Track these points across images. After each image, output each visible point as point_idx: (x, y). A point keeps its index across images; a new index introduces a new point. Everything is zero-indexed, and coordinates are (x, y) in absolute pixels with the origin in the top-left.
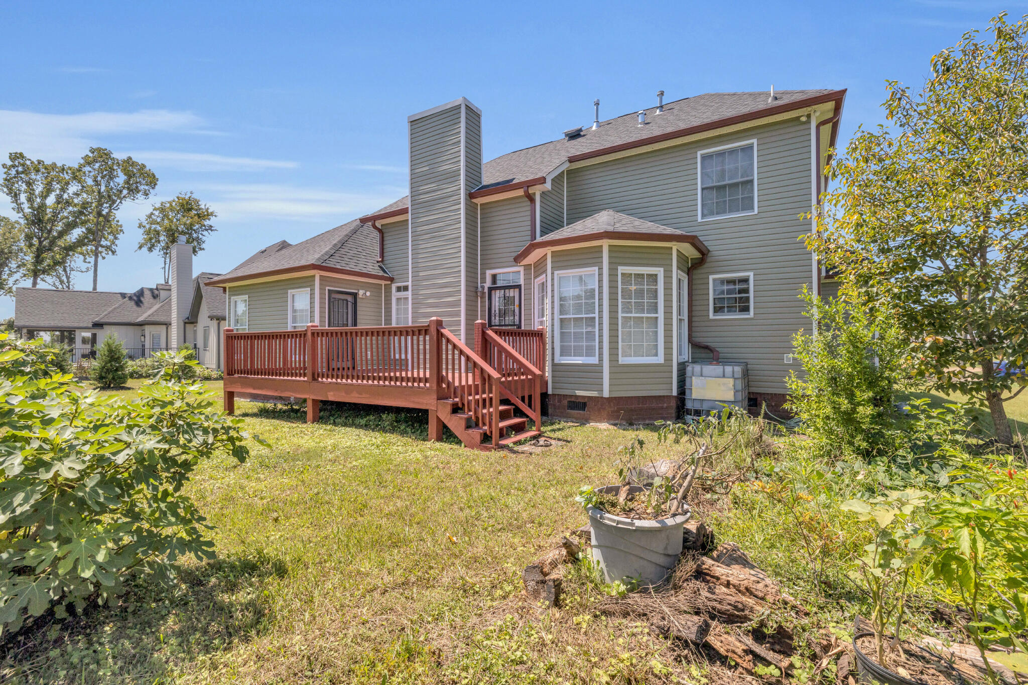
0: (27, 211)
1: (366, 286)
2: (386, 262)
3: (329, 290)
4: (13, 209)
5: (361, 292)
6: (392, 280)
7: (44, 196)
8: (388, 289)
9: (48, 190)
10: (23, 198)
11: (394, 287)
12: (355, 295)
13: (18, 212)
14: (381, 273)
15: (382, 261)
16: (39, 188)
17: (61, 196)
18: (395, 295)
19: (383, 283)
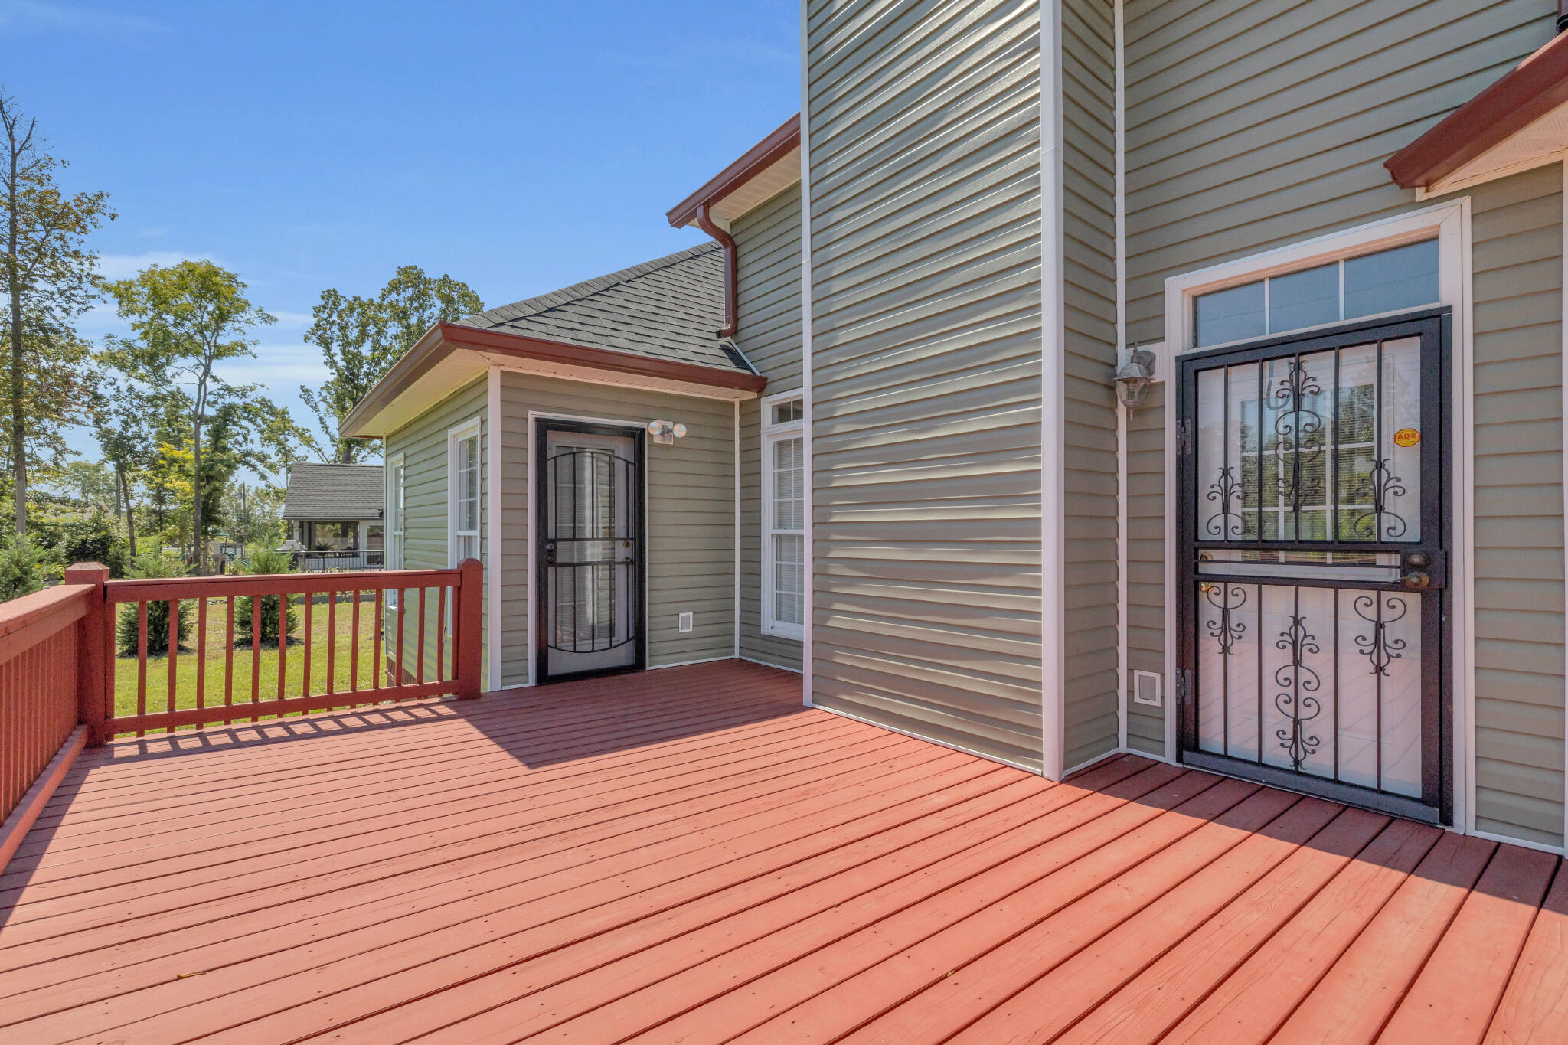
0: (342, 364)
1: (671, 407)
2: (744, 334)
3: (538, 421)
4: (326, 363)
5: (655, 428)
6: (760, 385)
7: (360, 342)
8: (750, 412)
9: (363, 336)
10: (336, 348)
11: (767, 407)
12: (637, 437)
13: (331, 368)
14: (728, 366)
15: (734, 332)
16: (353, 334)
17: (378, 342)
18: (770, 430)
19: (736, 396)
